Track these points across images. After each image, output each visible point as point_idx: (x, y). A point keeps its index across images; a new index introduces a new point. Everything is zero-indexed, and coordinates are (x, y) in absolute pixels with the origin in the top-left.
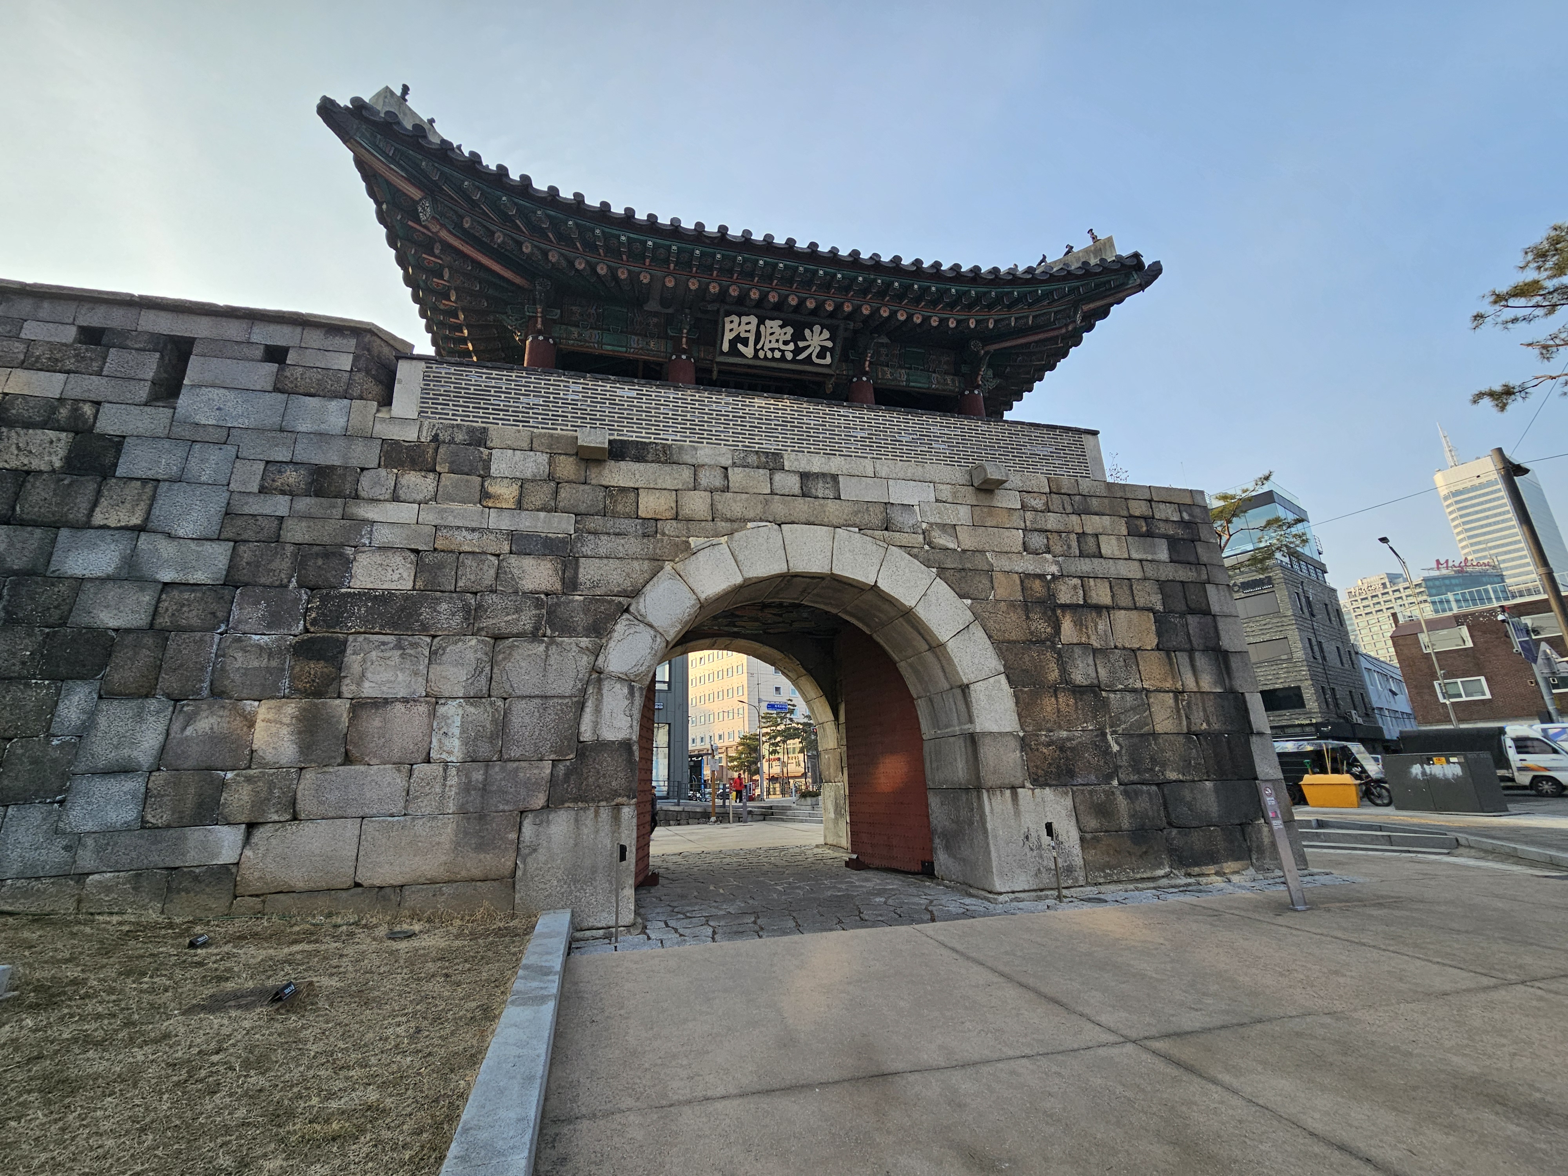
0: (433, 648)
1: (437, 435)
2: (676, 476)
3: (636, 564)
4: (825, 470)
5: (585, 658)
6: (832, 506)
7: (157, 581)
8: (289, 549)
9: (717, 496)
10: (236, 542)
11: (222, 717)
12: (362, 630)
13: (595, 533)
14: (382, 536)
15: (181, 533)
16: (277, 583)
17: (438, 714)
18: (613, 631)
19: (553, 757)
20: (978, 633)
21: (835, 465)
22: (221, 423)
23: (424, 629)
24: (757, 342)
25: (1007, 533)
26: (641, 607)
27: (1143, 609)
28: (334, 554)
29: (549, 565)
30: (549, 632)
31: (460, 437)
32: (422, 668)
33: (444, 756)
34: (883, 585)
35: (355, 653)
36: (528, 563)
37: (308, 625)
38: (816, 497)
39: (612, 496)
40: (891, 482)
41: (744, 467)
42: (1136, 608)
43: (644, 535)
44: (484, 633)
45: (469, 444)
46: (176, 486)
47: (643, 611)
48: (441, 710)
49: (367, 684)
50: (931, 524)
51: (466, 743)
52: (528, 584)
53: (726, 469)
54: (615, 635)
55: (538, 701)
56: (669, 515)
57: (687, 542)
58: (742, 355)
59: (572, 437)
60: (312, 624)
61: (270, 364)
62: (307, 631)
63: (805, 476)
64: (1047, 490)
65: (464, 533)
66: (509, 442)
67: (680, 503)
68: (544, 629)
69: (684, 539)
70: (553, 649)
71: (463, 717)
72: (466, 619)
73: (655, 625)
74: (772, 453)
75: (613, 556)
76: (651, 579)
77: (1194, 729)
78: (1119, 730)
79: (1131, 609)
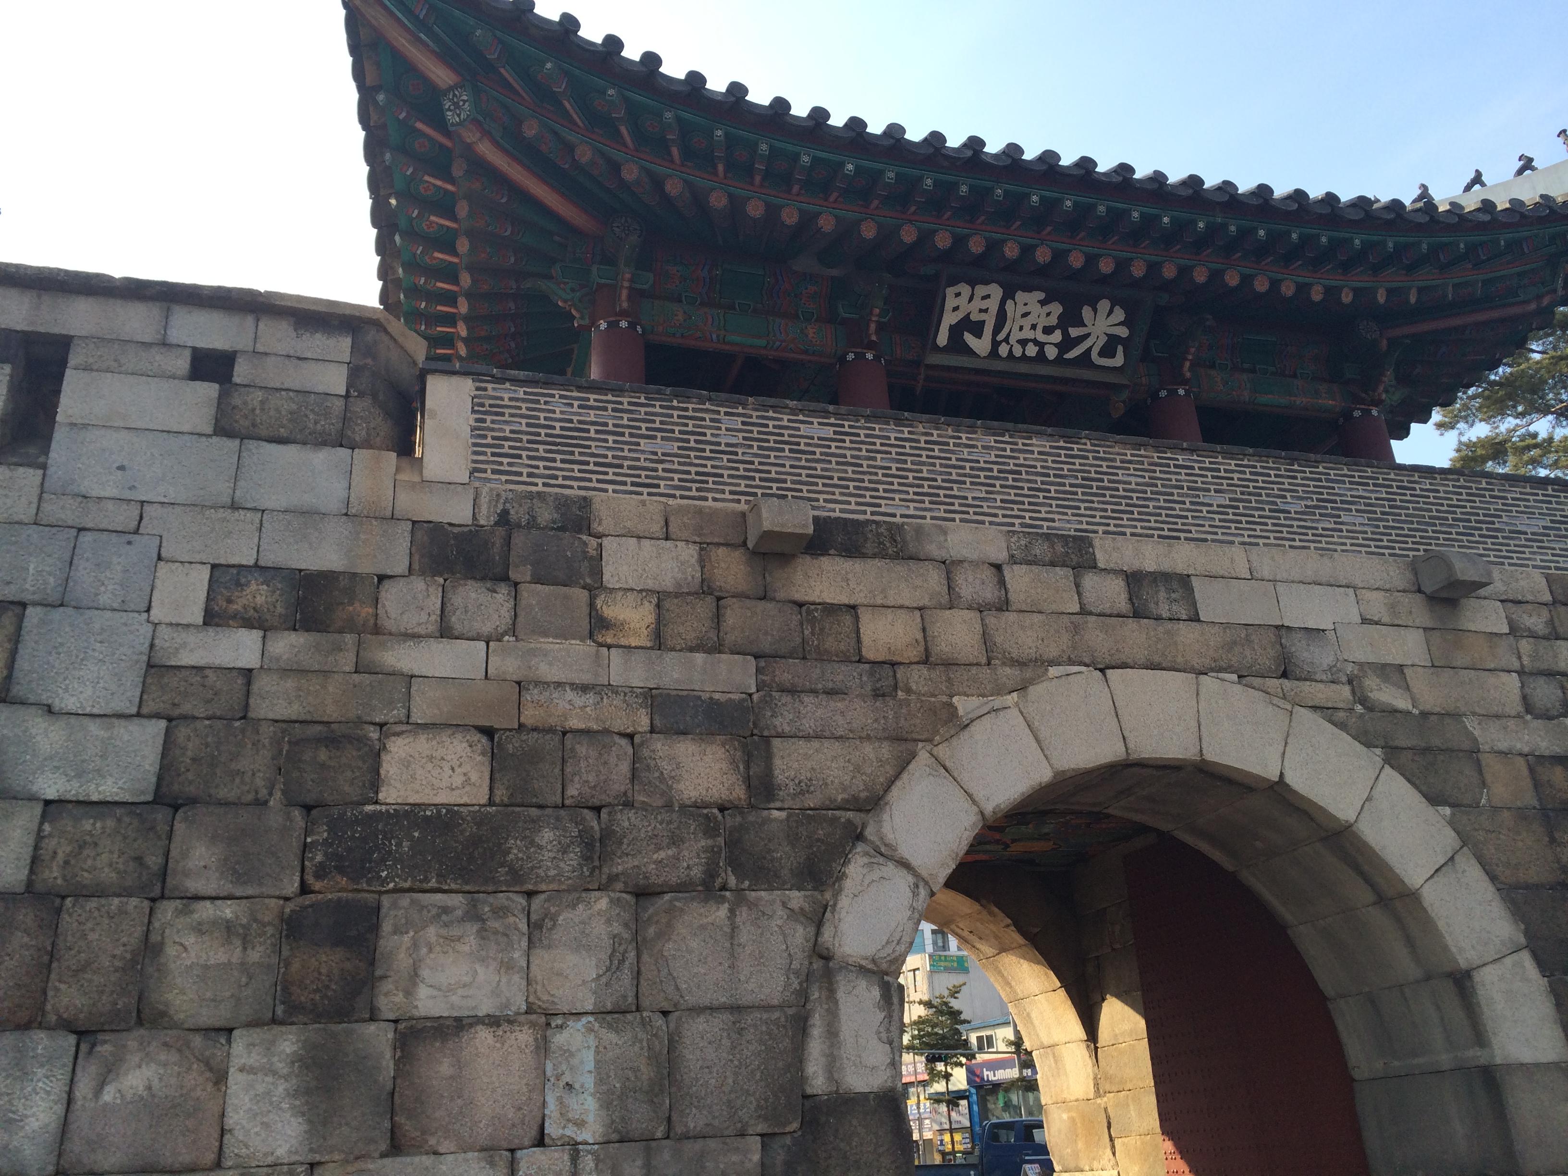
0: (534, 917)
1: (505, 513)
2: (918, 582)
3: (868, 749)
4: (1166, 566)
5: (800, 930)
6: (1187, 634)
7: (32, 798)
8: (267, 731)
9: (991, 620)
10: (170, 720)
11: (165, 1065)
12: (407, 885)
13: (792, 691)
14: (429, 702)
15: (71, 703)
16: (250, 797)
17: (553, 1047)
18: (842, 877)
19: (762, 1128)
20: (1472, 872)
21: (1182, 558)
22: (127, 495)
23: (515, 879)
24: (997, 329)
25: (1492, 679)
26: (886, 829)
28: (349, 739)
29: (720, 752)
30: (732, 881)
31: (545, 515)
32: (518, 955)
33: (570, 1131)
34: (1296, 781)
35: (397, 931)
36: (685, 749)
37: (310, 879)
38: (1158, 618)
39: (812, 621)
40: (1281, 588)
41: (1029, 563)
43: (878, 694)
44: (619, 886)
45: (562, 529)
46: (57, 614)
47: (890, 837)
48: (559, 1039)
49: (423, 992)
50: (1361, 665)
51: (606, 1104)
52: (689, 791)
53: (998, 567)
54: (848, 884)
55: (726, 1016)
56: (913, 654)
57: (951, 705)
58: (970, 352)
59: (733, 512)
60: (318, 876)
61: (206, 384)
62: (305, 889)
63: (1133, 579)
64: (1547, 597)
65: (570, 695)
66: (629, 524)
67: (929, 633)
68: (723, 874)
69: (944, 699)
70: (743, 914)
71: (597, 1052)
72: (587, 859)
73: (915, 863)
74: (1074, 537)
75: (827, 734)
76: (897, 776)
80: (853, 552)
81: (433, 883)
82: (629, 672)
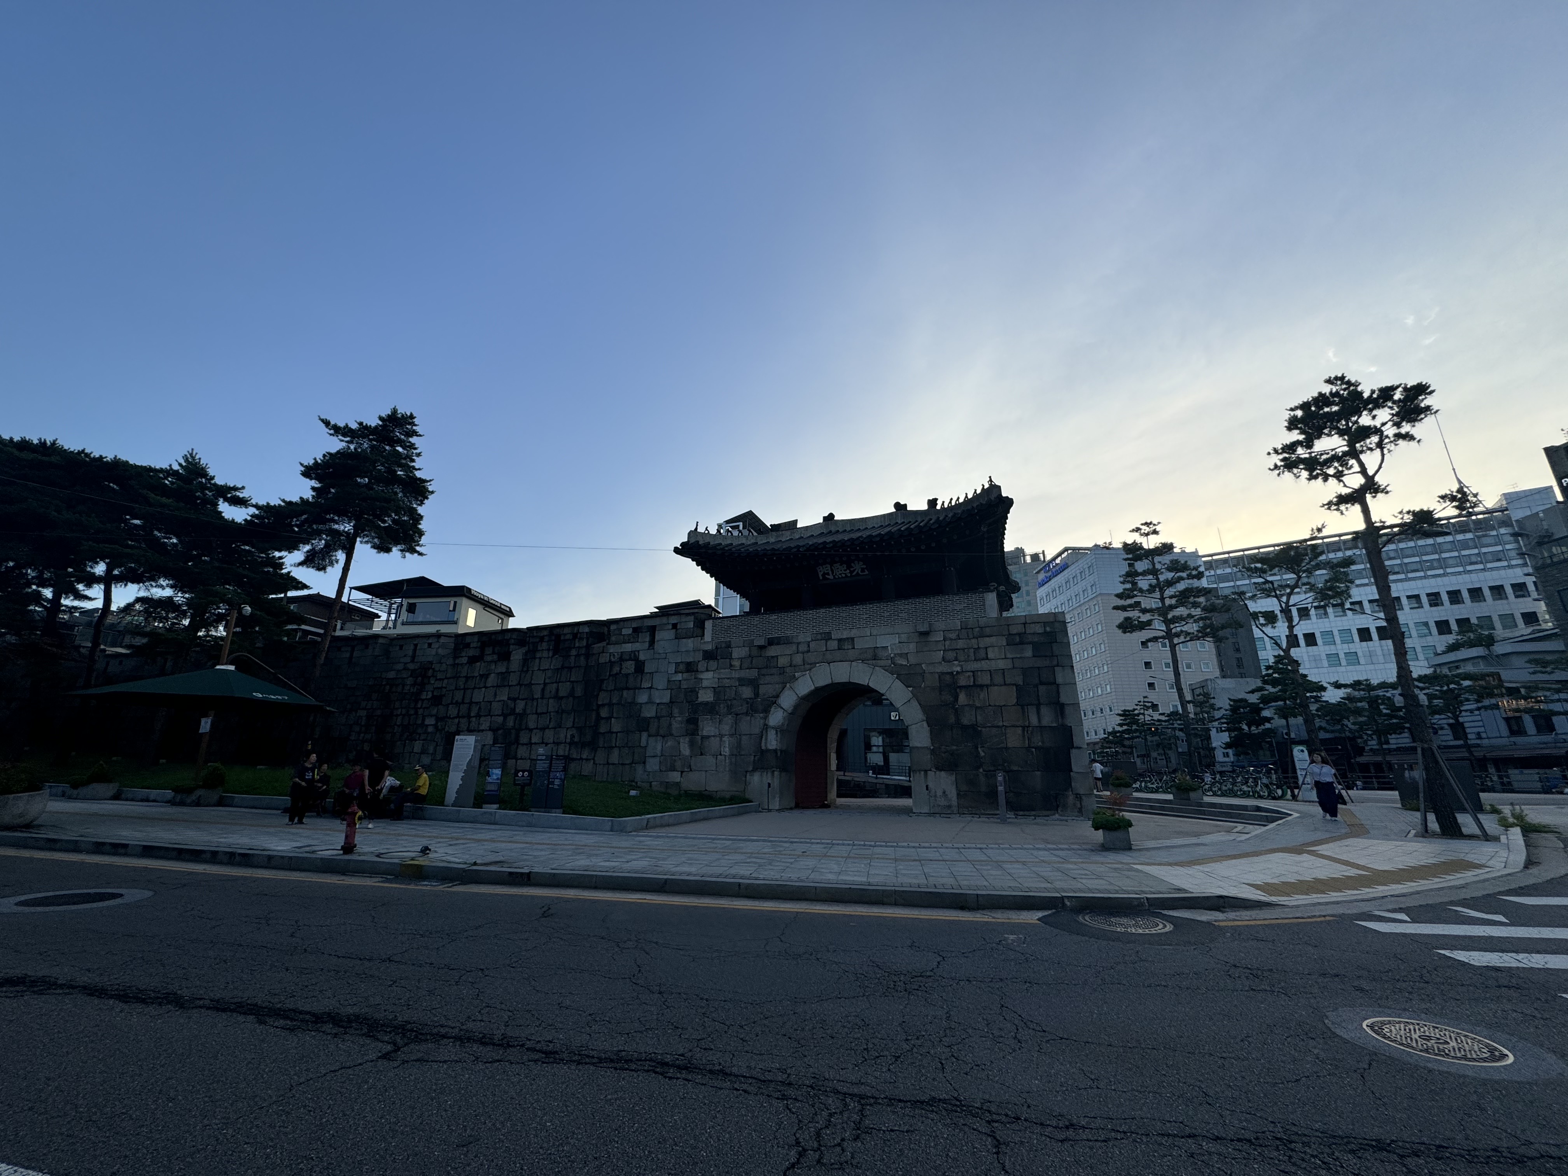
0: (720, 719)
1: (717, 646)
2: (791, 649)
3: (778, 686)
4: (849, 636)
5: (762, 721)
6: (851, 652)
7: (656, 703)
8: (683, 690)
9: (805, 655)
10: (671, 689)
11: (673, 742)
12: (702, 714)
13: (764, 675)
14: (705, 683)
15: (659, 688)
16: (682, 701)
18: (770, 711)
19: (754, 754)
20: (915, 703)
21: (853, 633)
22: (665, 652)
23: (717, 713)
25: (934, 653)
26: (779, 701)
27: (1009, 685)
28: (694, 691)
29: (750, 689)
30: (751, 712)
31: (723, 645)
32: (717, 726)
33: (725, 753)
34: (872, 684)
35: (701, 722)
36: (744, 688)
38: (844, 649)
39: (769, 660)
40: (878, 637)
41: (816, 640)
42: (1005, 684)
43: (780, 674)
44: (733, 713)
45: (726, 647)
46: (657, 674)
47: (780, 703)
48: (723, 739)
49: (704, 731)
50: (895, 654)
51: (730, 750)
52: (744, 696)
53: (809, 642)
55: (749, 736)
56: (788, 665)
57: (795, 675)
59: (755, 640)
60: (690, 713)
61: (674, 630)
62: (689, 715)
63: (840, 640)
65: (726, 680)
67: (792, 660)
69: (793, 673)
70: (753, 718)
71: (728, 741)
72: (728, 709)
73: (783, 707)
74: (827, 633)
75: (770, 683)
76: (782, 690)
77: (1033, 745)
78: (986, 746)
79: (1001, 685)
80: (778, 644)
81: (705, 714)
82: (736, 675)
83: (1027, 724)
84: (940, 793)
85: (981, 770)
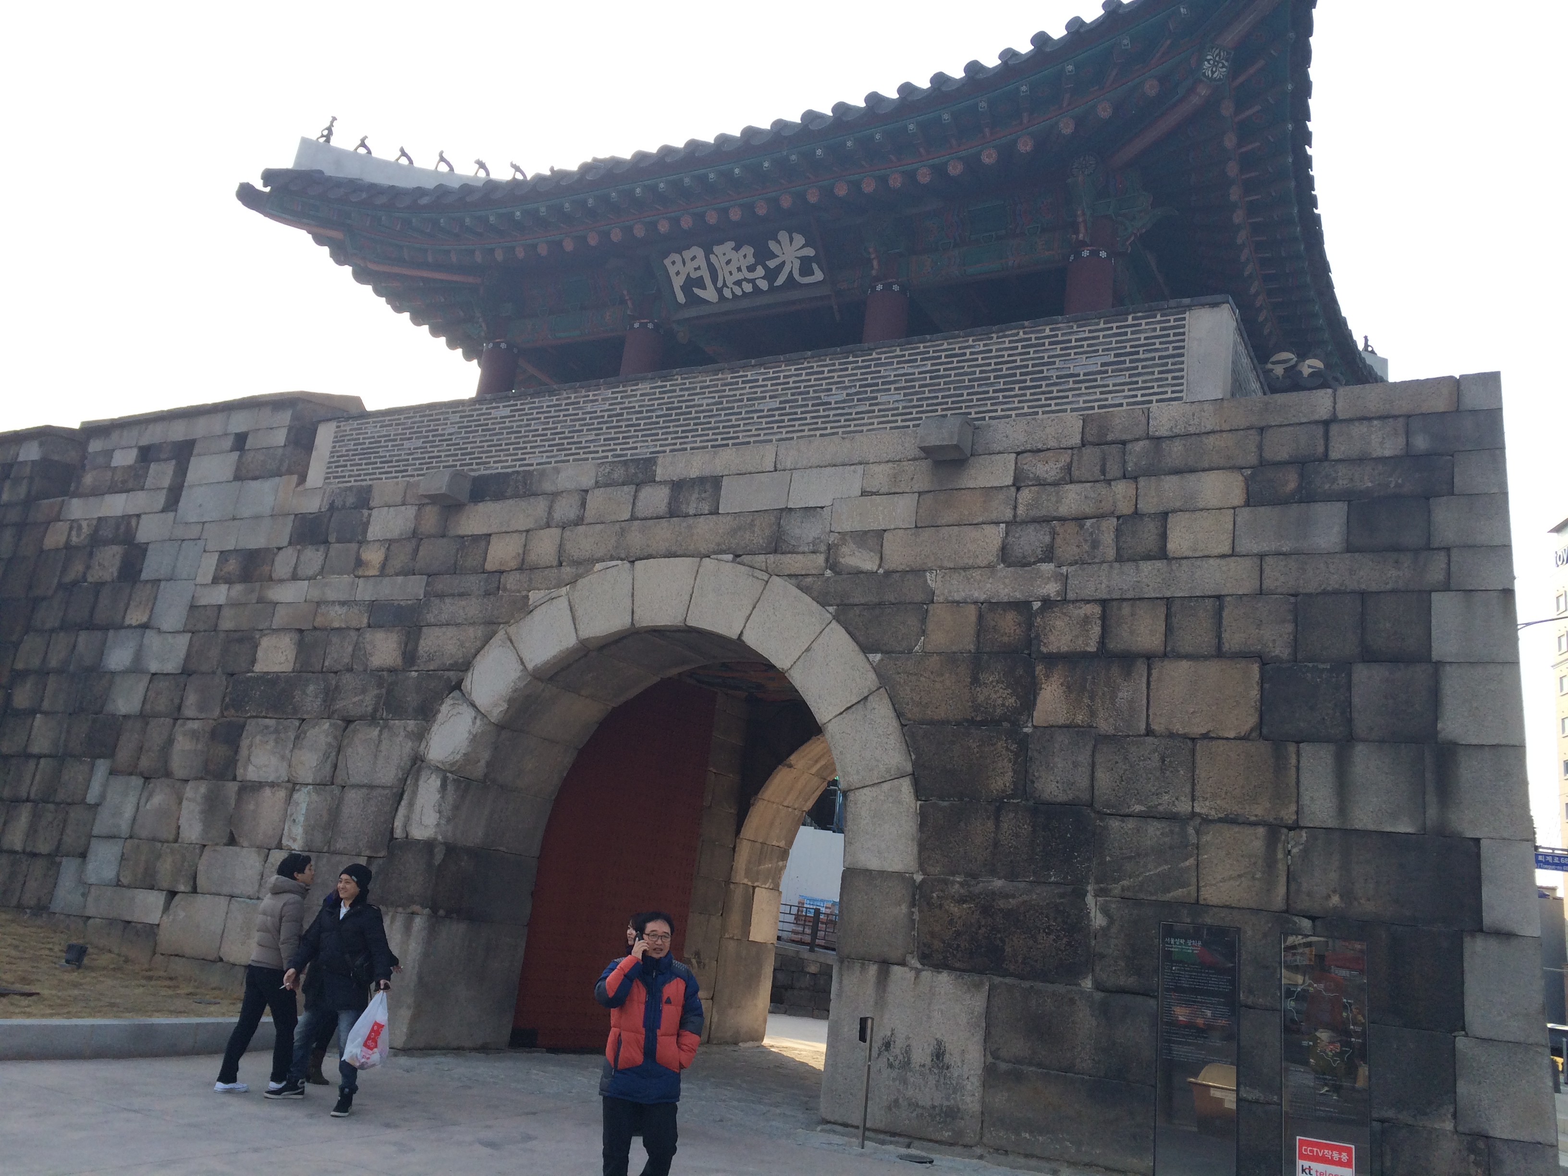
0: (299, 733)
1: (333, 501)
2: (531, 511)
3: (471, 631)
5: (410, 744)
6: (705, 525)
7: (148, 672)
8: (222, 635)
9: (568, 532)
10: (192, 633)
11: (166, 794)
12: (254, 714)
13: (441, 596)
14: (281, 616)
15: (166, 627)
16: (211, 670)
17: (293, 800)
18: (438, 711)
19: (368, 853)
20: (882, 709)
21: (723, 461)
22: (200, 519)
23: (295, 712)
24: (714, 279)
26: (469, 682)
27: (1235, 656)
28: (248, 639)
29: (395, 638)
30: (385, 714)
31: (351, 500)
32: (288, 752)
34: (751, 639)
35: (247, 737)
36: (380, 635)
37: (224, 710)
38: (687, 516)
39: (464, 548)
40: (797, 474)
41: (608, 485)
42: (1219, 653)
43: (487, 594)
44: (336, 716)
45: (355, 508)
46: (169, 584)
47: (470, 687)
48: (296, 796)
49: (250, 768)
50: (844, 535)
51: (306, 832)
52: (376, 661)
53: (586, 491)
54: (440, 717)
55: (365, 791)
56: (513, 564)
57: (527, 597)
58: (705, 302)
60: (226, 709)
61: (235, 453)
62: (221, 715)
63: (678, 486)
64: (1077, 441)
65: (337, 608)
66: (387, 498)
67: (528, 547)
68: (381, 710)
69: (524, 593)
70: (386, 734)
71: (308, 805)
72: (325, 701)
73: (477, 704)
74: (645, 460)
75: (452, 622)
76: (482, 647)
77: (1304, 903)
78: (1116, 889)
79: (1206, 658)
80: (499, 496)
81: (263, 714)
82: (365, 592)
83: (1288, 814)
84: (921, 1055)
85: (1087, 984)
